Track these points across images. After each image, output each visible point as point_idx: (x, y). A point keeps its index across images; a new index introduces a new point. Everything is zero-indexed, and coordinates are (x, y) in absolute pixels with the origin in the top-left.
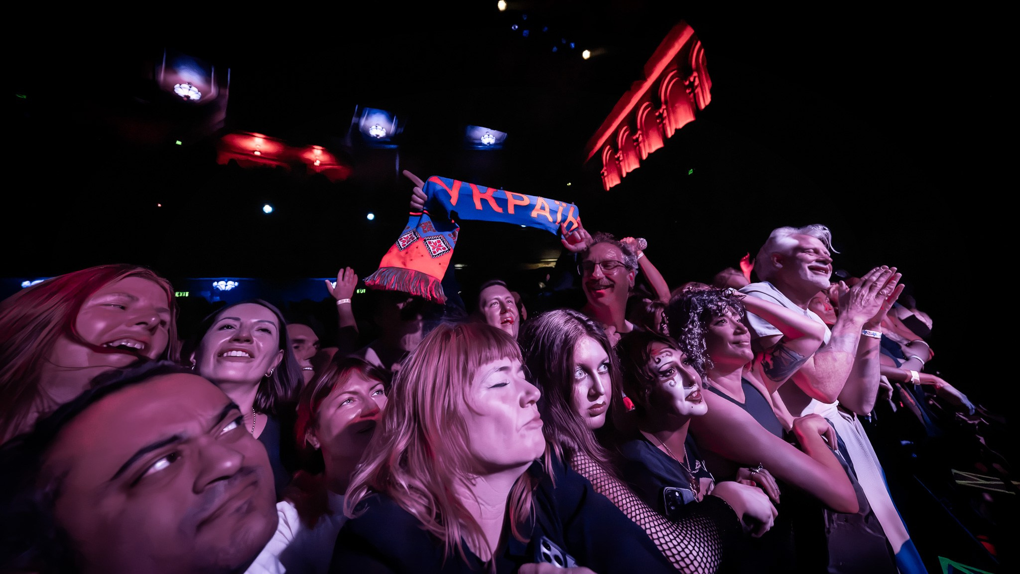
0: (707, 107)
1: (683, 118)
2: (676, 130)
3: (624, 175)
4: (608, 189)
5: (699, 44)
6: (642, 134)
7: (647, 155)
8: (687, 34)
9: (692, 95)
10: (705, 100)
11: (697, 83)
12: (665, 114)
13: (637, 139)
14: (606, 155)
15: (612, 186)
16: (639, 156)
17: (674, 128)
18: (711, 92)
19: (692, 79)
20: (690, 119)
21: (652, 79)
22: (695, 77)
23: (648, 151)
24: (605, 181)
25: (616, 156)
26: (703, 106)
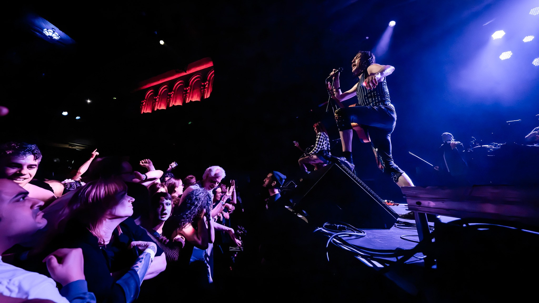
1: (195, 98)
2: (191, 101)
3: (156, 110)
4: (142, 113)
5: (213, 71)
6: (174, 94)
7: (172, 105)
8: (210, 65)
9: (203, 90)
10: (207, 96)
11: (207, 86)
12: (189, 91)
13: (170, 95)
14: (148, 94)
15: (145, 112)
16: (169, 104)
17: (190, 99)
18: (210, 94)
19: (205, 84)
20: (198, 99)
21: (188, 73)
22: (207, 84)
23: (173, 104)
24: (142, 107)
25: (155, 98)
26: (205, 98)
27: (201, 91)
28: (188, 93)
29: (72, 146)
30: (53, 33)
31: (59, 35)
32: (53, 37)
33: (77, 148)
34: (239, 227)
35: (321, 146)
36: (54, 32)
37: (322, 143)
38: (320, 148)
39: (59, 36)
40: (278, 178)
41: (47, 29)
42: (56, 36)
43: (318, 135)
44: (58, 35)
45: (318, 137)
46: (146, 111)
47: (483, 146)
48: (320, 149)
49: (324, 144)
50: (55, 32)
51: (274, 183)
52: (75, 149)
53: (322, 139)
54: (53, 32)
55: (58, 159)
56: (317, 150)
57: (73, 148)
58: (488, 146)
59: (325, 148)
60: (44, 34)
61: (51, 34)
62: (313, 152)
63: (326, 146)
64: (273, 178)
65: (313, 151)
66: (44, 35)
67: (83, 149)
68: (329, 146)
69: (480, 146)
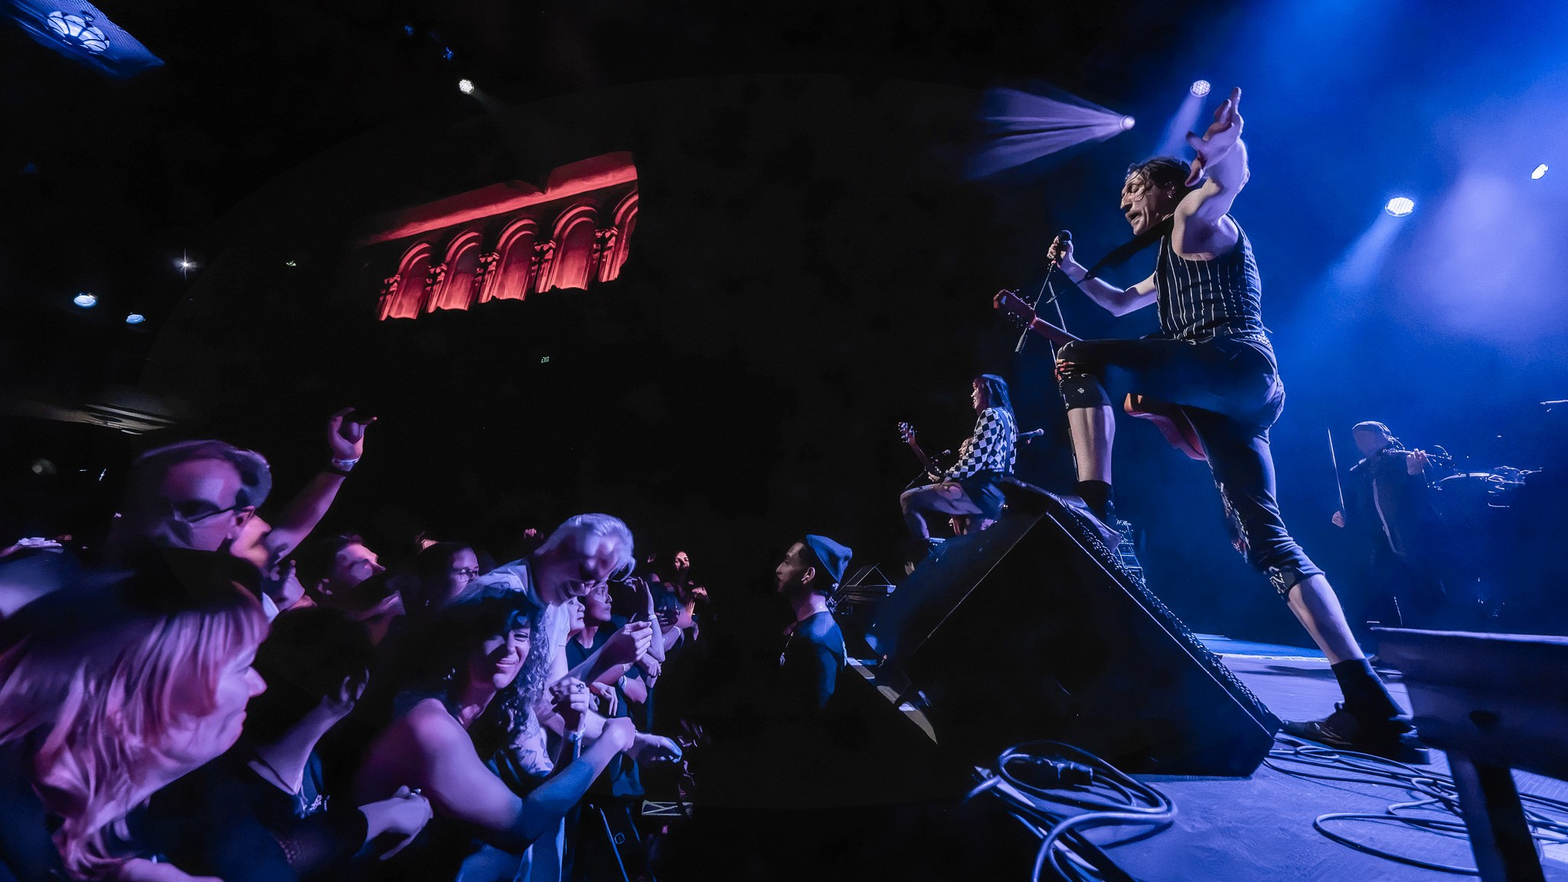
0: (608, 282)
1: (570, 278)
2: (553, 287)
3: (432, 309)
4: (384, 318)
5: (636, 198)
7: (490, 299)
8: (628, 175)
9: (598, 254)
10: (611, 273)
11: (611, 243)
12: (549, 257)
13: (487, 264)
14: (413, 256)
15: (393, 315)
16: (475, 292)
17: (553, 282)
19: (608, 235)
20: (581, 285)
21: (553, 195)
22: (612, 235)
23: (495, 293)
24: (384, 300)
25: (432, 270)
26: (604, 280)
27: (589, 258)
28: (547, 261)
29: (105, 419)
30: (84, 29)
31: (107, 38)
32: (82, 42)
33: (124, 425)
34: (684, 723)
35: (988, 456)
36: (88, 24)
37: (991, 446)
38: (984, 460)
39: (108, 42)
40: (823, 556)
41: (64, 14)
42: (93, 40)
43: (984, 416)
44: (103, 38)
45: (982, 424)
46: (396, 314)
47: (1472, 475)
48: (982, 464)
49: (999, 452)
50: (91, 26)
51: (809, 574)
52: (118, 431)
53: (993, 432)
54: (84, 25)
55: (47, 463)
56: (972, 468)
57: (110, 424)
58: (1488, 475)
59: (999, 466)
60: (51, 28)
61: (75, 32)
62: (956, 473)
63: (1003, 457)
64: (808, 557)
65: (958, 469)
66: (51, 32)
67: (145, 433)
68: (1013, 461)
69: (1464, 475)
